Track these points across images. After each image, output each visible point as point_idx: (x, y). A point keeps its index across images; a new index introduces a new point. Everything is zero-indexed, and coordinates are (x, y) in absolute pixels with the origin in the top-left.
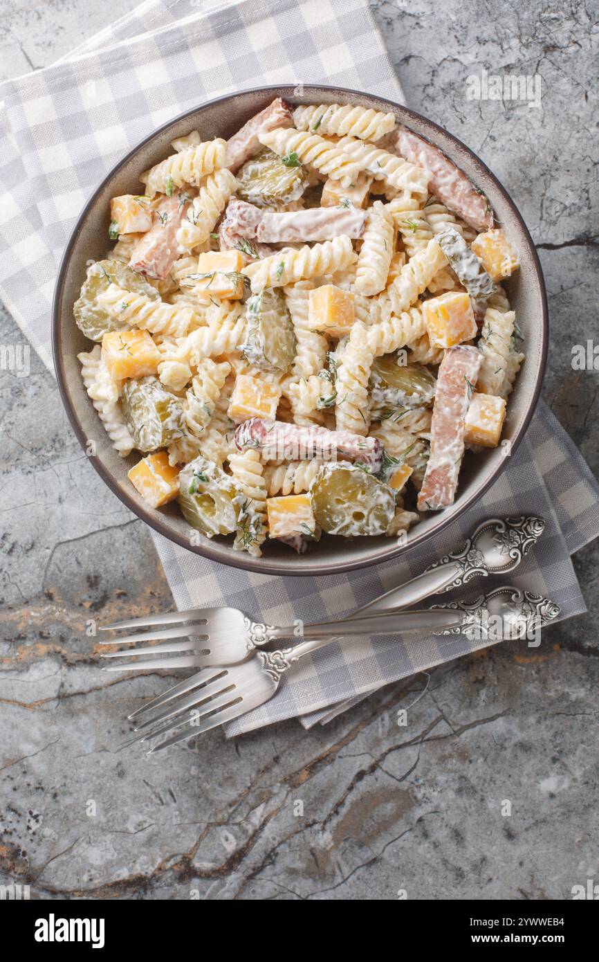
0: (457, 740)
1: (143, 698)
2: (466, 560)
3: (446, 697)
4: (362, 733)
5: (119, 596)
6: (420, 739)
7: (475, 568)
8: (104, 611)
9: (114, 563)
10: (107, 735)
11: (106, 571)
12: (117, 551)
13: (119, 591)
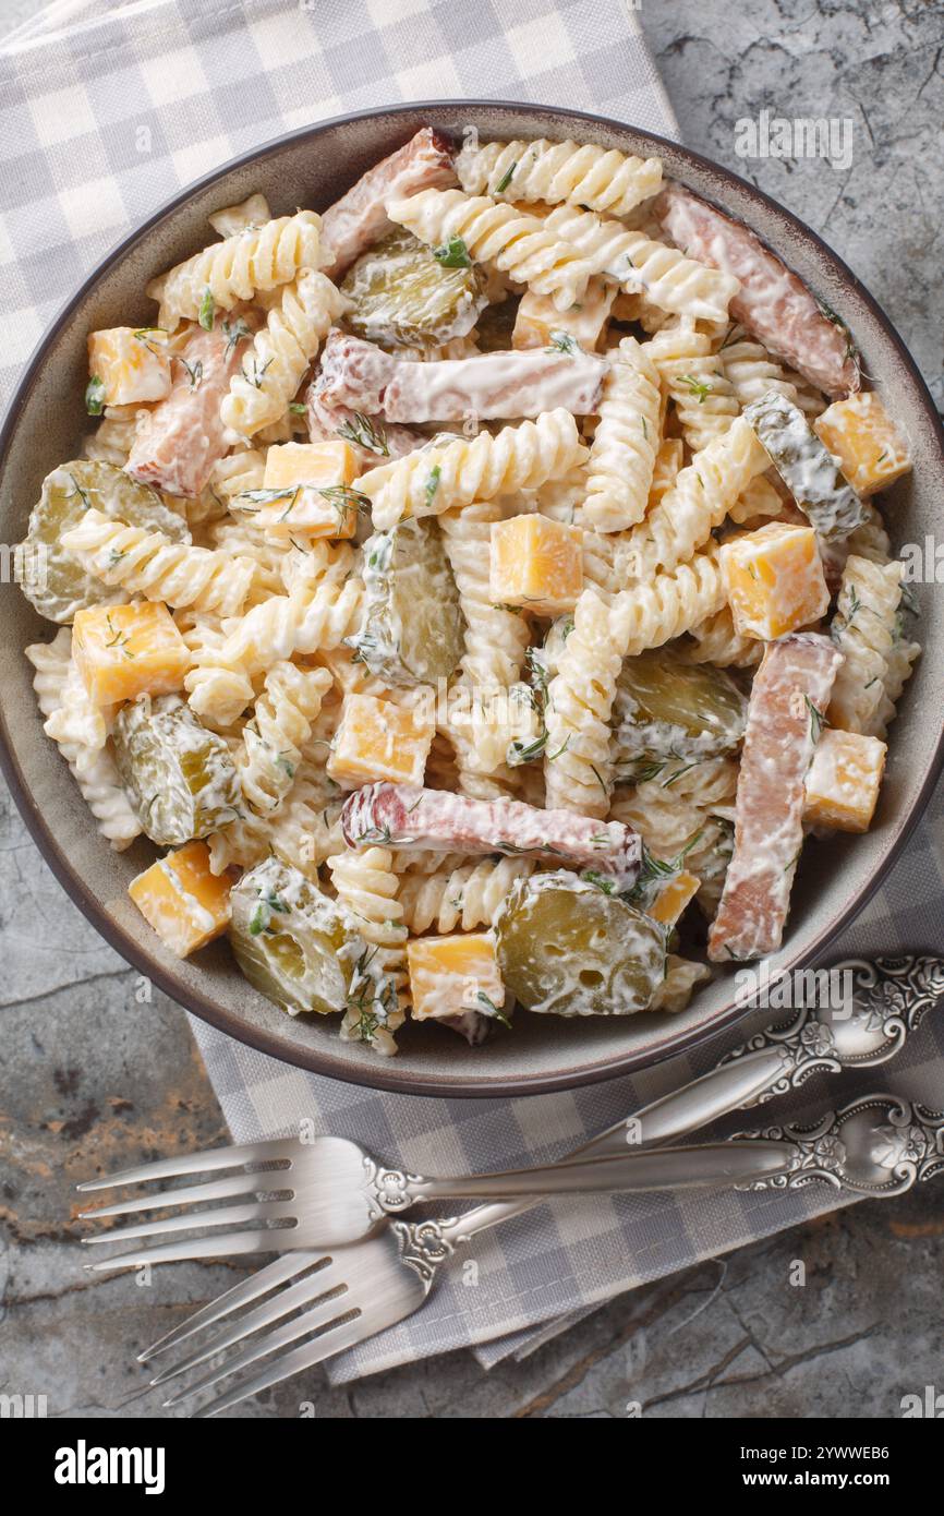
0: (779, 1383)
1: (168, 1306)
2: (799, 1043)
3: (756, 1304)
4: (594, 1372)
5: (118, 1110)
6: (707, 1383)
7: (817, 1057)
8: (89, 1140)
9: (107, 1045)
10: (99, 1376)
11: (92, 1062)
12: (113, 1023)
13: (117, 1101)
